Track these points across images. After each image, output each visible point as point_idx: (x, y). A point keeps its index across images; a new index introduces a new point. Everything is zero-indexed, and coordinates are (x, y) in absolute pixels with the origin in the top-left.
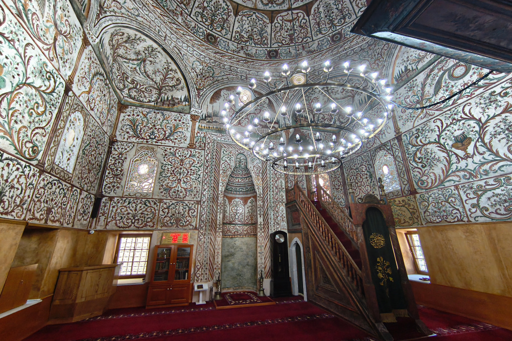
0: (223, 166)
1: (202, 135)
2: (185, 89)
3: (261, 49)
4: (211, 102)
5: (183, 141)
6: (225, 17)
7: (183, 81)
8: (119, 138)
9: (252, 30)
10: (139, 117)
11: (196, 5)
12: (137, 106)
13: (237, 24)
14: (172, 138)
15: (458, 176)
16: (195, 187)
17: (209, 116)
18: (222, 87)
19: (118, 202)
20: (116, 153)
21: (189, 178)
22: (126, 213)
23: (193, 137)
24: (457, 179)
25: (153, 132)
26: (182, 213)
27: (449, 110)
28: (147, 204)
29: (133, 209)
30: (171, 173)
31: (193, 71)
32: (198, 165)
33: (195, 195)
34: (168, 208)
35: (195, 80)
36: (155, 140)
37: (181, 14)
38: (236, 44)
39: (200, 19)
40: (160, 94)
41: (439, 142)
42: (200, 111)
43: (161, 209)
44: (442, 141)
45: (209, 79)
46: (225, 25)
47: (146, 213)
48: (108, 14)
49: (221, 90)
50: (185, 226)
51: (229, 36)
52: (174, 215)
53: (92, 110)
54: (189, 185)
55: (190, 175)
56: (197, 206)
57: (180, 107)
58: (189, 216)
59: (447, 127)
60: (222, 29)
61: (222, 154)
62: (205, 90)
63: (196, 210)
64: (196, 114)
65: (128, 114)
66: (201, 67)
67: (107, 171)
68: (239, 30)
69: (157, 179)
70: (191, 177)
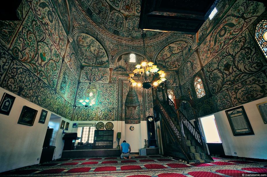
0: (124, 91)
1: (115, 77)
2: (107, 57)
3: (139, 34)
4: (118, 62)
5: (106, 80)
6: (121, 21)
7: (105, 53)
8: (81, 81)
9: (134, 25)
10: (88, 71)
11: (109, 18)
12: (88, 66)
13: (127, 24)
14: (102, 79)
15: (227, 84)
16: (112, 101)
17: (117, 68)
18: (122, 54)
19: (82, 109)
20: (80, 87)
21: (109, 97)
22: (85, 114)
23: (110, 78)
24: (227, 86)
25: (94, 77)
26: (107, 113)
27: (221, 52)
28: (93, 109)
29: (88, 112)
30: (102, 95)
31: (110, 48)
32: (113, 91)
33: (112, 105)
34: (101, 111)
35: (110, 52)
36: (95, 81)
37: (103, 23)
38: (127, 33)
39: (111, 24)
40: (96, 60)
41: (218, 69)
42: (113, 66)
43: (99, 112)
44: (220, 68)
45: (116, 51)
46: (122, 25)
47: (93, 113)
48: (76, 29)
49: (122, 55)
50: (109, 119)
51: (124, 30)
52: (104, 114)
53: (71, 68)
54: (110, 100)
56: (113, 110)
57: (105, 65)
58: (110, 115)
59: (221, 60)
60: (121, 27)
61: (123, 85)
62: (115, 56)
63: (113, 112)
65: (84, 70)
66: (113, 46)
67: (77, 96)
68: (128, 26)
69: (97, 98)
70: (111, 96)
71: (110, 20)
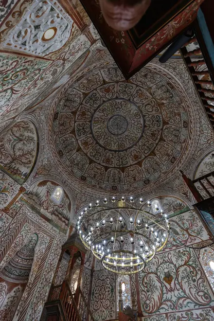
1: (19, 205)
2: (30, 169)
4: (38, 185)
7: (32, 164)
17: (32, 194)
23: (12, 203)
27: (162, 253)
41: (156, 274)
42: (29, 187)
44: (159, 274)
57: (18, 177)
59: (161, 264)
62: (40, 176)
64: (25, 188)
66: (47, 163)
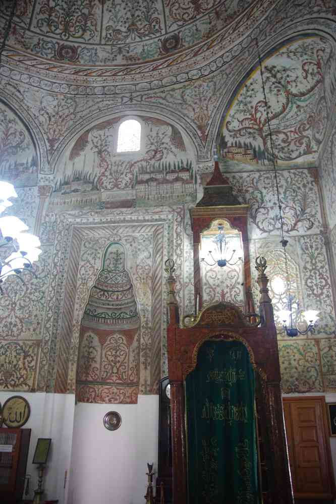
0: (83, 271)
3: (152, 41)
4: (71, 158)
6: (86, 11)
9: (133, 15)
11: (37, 10)
13: (107, 16)
16: (36, 316)
17: (66, 183)
21: (27, 300)
26: (15, 363)
31: (42, 112)
33: (34, 330)
35: (45, 127)
38: (109, 47)
39: (46, 29)
42: (52, 177)
45: (68, 118)
46: (89, 24)
49: (88, 131)
50: (18, 386)
51: (96, 39)
52: (2, 366)
54: (28, 311)
55: (31, 293)
56: (36, 350)
58: (25, 368)
60: (84, 31)
61: (83, 248)
62: (61, 138)
63: (35, 358)
64: (47, 183)
68: (111, 23)
70: (32, 296)
71: (41, 16)
